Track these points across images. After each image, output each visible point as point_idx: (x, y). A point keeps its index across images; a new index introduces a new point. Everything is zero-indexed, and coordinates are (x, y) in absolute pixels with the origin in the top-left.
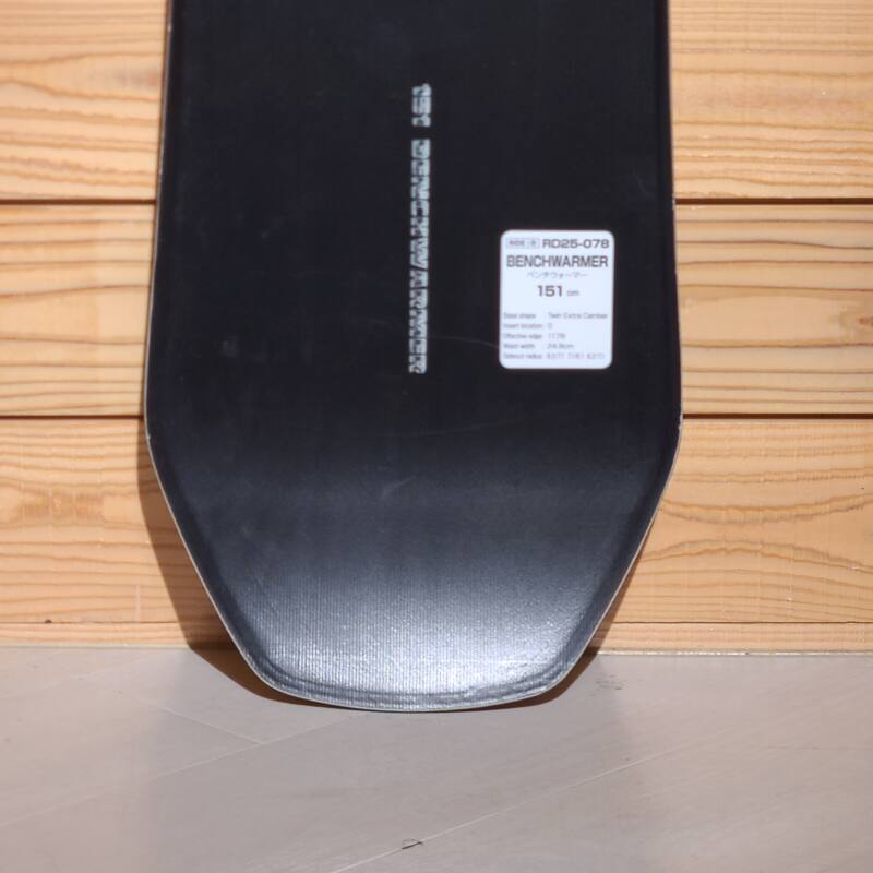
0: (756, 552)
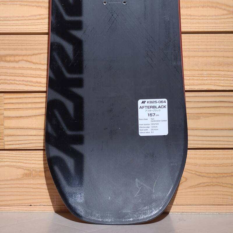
0: (221, 185)
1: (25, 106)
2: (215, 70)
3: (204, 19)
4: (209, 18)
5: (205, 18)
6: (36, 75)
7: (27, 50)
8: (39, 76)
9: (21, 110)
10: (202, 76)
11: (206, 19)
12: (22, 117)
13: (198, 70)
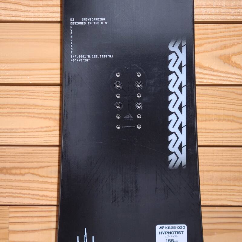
1: (31, 220)
2: (230, 185)
3: (219, 133)
4: (224, 132)
5: (220, 131)
6: (43, 188)
7: (33, 163)
8: (45, 189)
9: (27, 224)
10: (217, 191)
11: (221, 133)
12: (28, 231)
13: (212, 185)
